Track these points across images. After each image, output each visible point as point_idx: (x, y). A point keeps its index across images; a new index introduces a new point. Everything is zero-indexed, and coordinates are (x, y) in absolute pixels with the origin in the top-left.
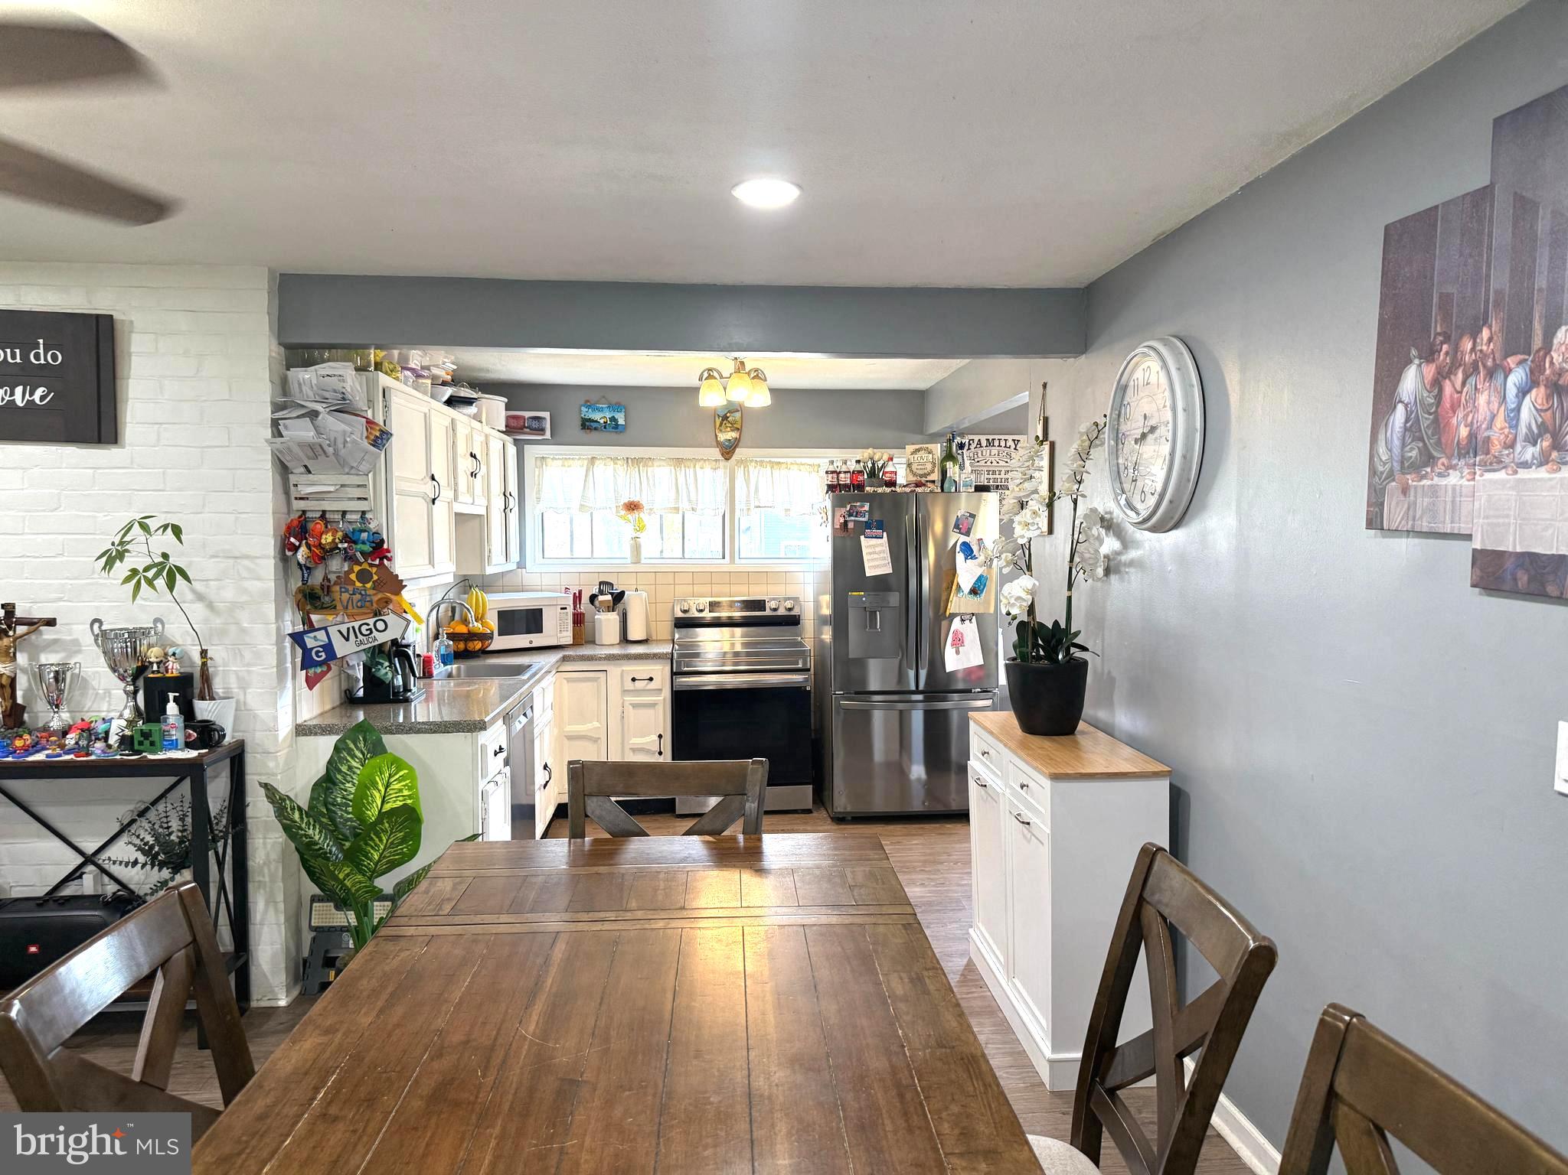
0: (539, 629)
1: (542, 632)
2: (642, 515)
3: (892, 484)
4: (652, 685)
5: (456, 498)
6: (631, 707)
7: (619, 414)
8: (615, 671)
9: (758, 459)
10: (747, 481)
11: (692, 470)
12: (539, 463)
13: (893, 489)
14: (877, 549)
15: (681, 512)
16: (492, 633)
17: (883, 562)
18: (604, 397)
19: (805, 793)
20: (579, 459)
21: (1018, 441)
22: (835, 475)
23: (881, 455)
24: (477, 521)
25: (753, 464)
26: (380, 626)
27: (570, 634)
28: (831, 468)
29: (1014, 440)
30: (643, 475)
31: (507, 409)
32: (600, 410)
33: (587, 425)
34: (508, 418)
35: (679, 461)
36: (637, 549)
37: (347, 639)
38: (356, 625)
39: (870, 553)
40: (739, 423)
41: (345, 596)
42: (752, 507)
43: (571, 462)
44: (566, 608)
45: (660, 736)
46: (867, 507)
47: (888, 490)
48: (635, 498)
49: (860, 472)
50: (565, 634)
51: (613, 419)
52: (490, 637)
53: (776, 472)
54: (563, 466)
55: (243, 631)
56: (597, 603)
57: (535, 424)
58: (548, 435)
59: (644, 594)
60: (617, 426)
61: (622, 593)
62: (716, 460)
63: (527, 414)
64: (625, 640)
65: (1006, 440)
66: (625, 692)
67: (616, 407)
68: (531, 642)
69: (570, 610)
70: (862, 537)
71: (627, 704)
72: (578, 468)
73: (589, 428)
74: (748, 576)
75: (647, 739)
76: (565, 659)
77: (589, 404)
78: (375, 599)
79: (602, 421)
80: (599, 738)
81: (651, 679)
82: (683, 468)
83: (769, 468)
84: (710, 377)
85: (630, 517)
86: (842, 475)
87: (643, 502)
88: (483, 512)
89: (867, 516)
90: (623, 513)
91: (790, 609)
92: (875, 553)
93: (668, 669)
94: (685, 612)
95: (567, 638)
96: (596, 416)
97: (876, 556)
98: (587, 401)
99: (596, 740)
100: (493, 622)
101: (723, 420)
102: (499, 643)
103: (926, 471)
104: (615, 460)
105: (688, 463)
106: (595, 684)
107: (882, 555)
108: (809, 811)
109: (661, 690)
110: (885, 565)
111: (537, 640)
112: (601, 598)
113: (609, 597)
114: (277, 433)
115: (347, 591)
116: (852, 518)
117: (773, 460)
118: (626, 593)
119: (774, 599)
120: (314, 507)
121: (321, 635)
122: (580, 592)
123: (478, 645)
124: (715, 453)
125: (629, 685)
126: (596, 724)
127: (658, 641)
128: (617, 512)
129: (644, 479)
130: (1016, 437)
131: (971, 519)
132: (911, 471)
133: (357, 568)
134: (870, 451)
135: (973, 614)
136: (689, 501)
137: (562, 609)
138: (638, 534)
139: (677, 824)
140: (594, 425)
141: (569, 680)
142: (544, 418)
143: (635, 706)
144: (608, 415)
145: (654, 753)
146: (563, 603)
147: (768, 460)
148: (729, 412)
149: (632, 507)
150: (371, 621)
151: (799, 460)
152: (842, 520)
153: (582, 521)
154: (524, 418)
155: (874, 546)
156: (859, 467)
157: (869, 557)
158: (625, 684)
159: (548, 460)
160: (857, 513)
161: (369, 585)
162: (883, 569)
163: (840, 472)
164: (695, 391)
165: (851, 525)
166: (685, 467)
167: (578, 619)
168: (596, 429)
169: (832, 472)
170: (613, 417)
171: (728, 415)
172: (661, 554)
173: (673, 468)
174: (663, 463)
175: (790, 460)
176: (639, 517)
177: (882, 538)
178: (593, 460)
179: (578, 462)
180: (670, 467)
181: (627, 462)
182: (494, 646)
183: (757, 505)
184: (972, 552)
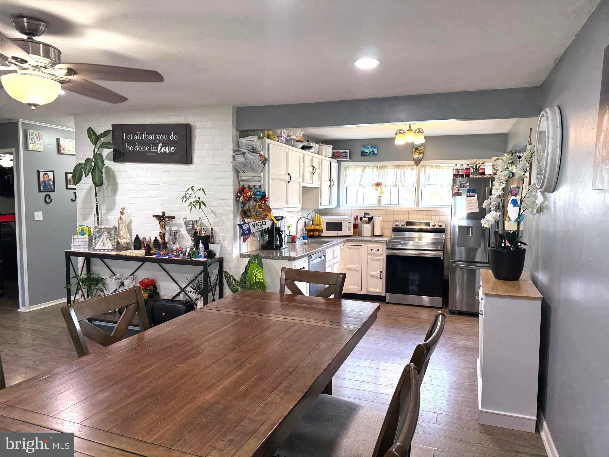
0: (340, 229)
3: (483, 174)
4: (379, 252)
5: (303, 181)
7: (375, 149)
8: (366, 246)
9: (430, 165)
10: (425, 173)
11: (403, 170)
12: (346, 169)
13: (483, 176)
14: (472, 202)
15: (397, 187)
16: (323, 230)
17: (474, 207)
18: (370, 143)
19: (439, 301)
22: (457, 171)
23: (479, 162)
24: (317, 190)
25: (428, 167)
26: (264, 223)
27: (352, 231)
28: (456, 168)
30: (383, 172)
31: (333, 149)
32: (368, 148)
33: (363, 154)
34: (333, 153)
35: (398, 167)
36: (380, 201)
37: (254, 227)
38: (257, 222)
39: (469, 203)
40: (423, 150)
41: (254, 213)
42: (427, 184)
43: (357, 168)
44: (351, 222)
45: (381, 272)
46: (468, 184)
47: (480, 176)
48: (380, 182)
49: (469, 169)
50: (350, 231)
51: (373, 151)
52: (322, 231)
53: (438, 170)
54: (354, 169)
55: (224, 223)
56: (362, 221)
57: (344, 155)
58: (348, 158)
59: (381, 218)
60: (374, 154)
61: (372, 217)
62: (413, 166)
63: (341, 151)
64: (373, 235)
66: (369, 254)
67: (374, 147)
68: (337, 234)
69: (353, 223)
71: (369, 259)
72: (359, 171)
74: (425, 212)
75: (376, 273)
76: (347, 241)
77: (364, 146)
78: (263, 214)
79: (368, 152)
81: (378, 250)
82: (399, 169)
83: (435, 168)
84: (400, 133)
85: (377, 188)
86: (460, 171)
87: (383, 183)
88: (319, 186)
90: (375, 187)
91: (440, 226)
92: (471, 203)
93: (385, 246)
94: (396, 225)
95: (350, 233)
96: (367, 150)
97: (471, 204)
99: (358, 271)
100: (324, 226)
101: (416, 150)
102: (325, 233)
104: (373, 167)
105: (402, 167)
106: (358, 250)
107: (474, 204)
108: (441, 308)
109: (382, 254)
110: (475, 208)
111: (340, 233)
112: (364, 219)
113: (367, 219)
114: (234, 160)
115: (255, 211)
116: (461, 188)
117: (436, 165)
118: (374, 217)
119: (434, 222)
120: (246, 184)
121: (247, 225)
122: (357, 216)
123: (317, 234)
124: (412, 163)
125: (370, 252)
126: (358, 265)
127: (386, 236)
128: (373, 186)
129: (384, 174)
131: (518, 189)
132: (494, 168)
133: (258, 204)
134: (475, 160)
136: (401, 182)
137: (349, 222)
138: (380, 195)
139: (386, 306)
140: (366, 154)
141: (348, 248)
142: (347, 152)
143: (372, 260)
144: (371, 150)
145: (378, 278)
146: (350, 220)
147: (435, 165)
149: (378, 185)
150: (261, 221)
151: (448, 165)
152: (457, 189)
153: (361, 190)
155: (471, 200)
156: (468, 167)
157: (469, 205)
158: (369, 251)
159: (349, 168)
160: (464, 186)
161: (261, 210)
162: (474, 210)
163: (459, 169)
164: (394, 139)
167: (355, 226)
168: (366, 155)
170: (373, 150)
171: (418, 147)
172: (390, 203)
173: (395, 169)
174: (391, 168)
175: (444, 165)
176: (381, 189)
177: (475, 197)
178: (365, 167)
179: (359, 168)
180: (394, 168)
181: (378, 168)
182: (323, 235)
183: (429, 183)
184: (518, 203)
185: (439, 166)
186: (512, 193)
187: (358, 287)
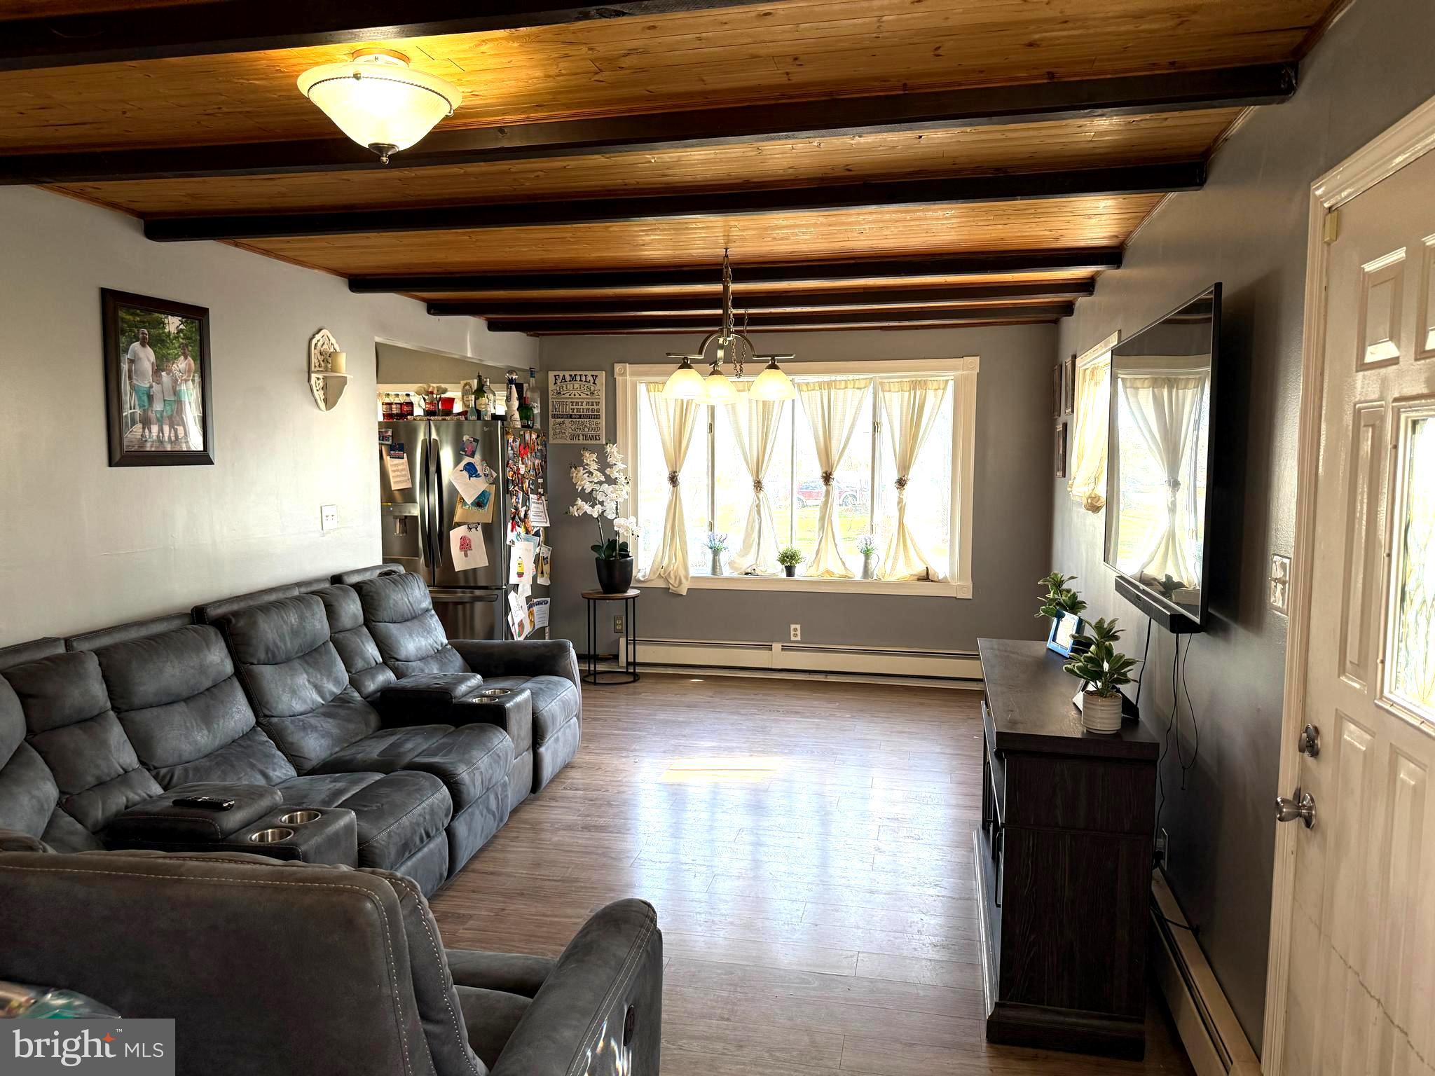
14: (400, 467)
17: (404, 478)
22: (388, 406)
29: (593, 376)
39: (394, 471)
49: (410, 404)
65: (586, 376)
89: (390, 441)
92: (398, 471)
97: (398, 473)
107: (403, 473)
110: (403, 481)
130: (595, 373)
131: (475, 444)
135: (479, 524)
155: (396, 465)
156: (407, 400)
157: (394, 474)
162: (405, 484)
169: (387, 404)
177: (404, 458)
184: (477, 471)
186: (465, 452)
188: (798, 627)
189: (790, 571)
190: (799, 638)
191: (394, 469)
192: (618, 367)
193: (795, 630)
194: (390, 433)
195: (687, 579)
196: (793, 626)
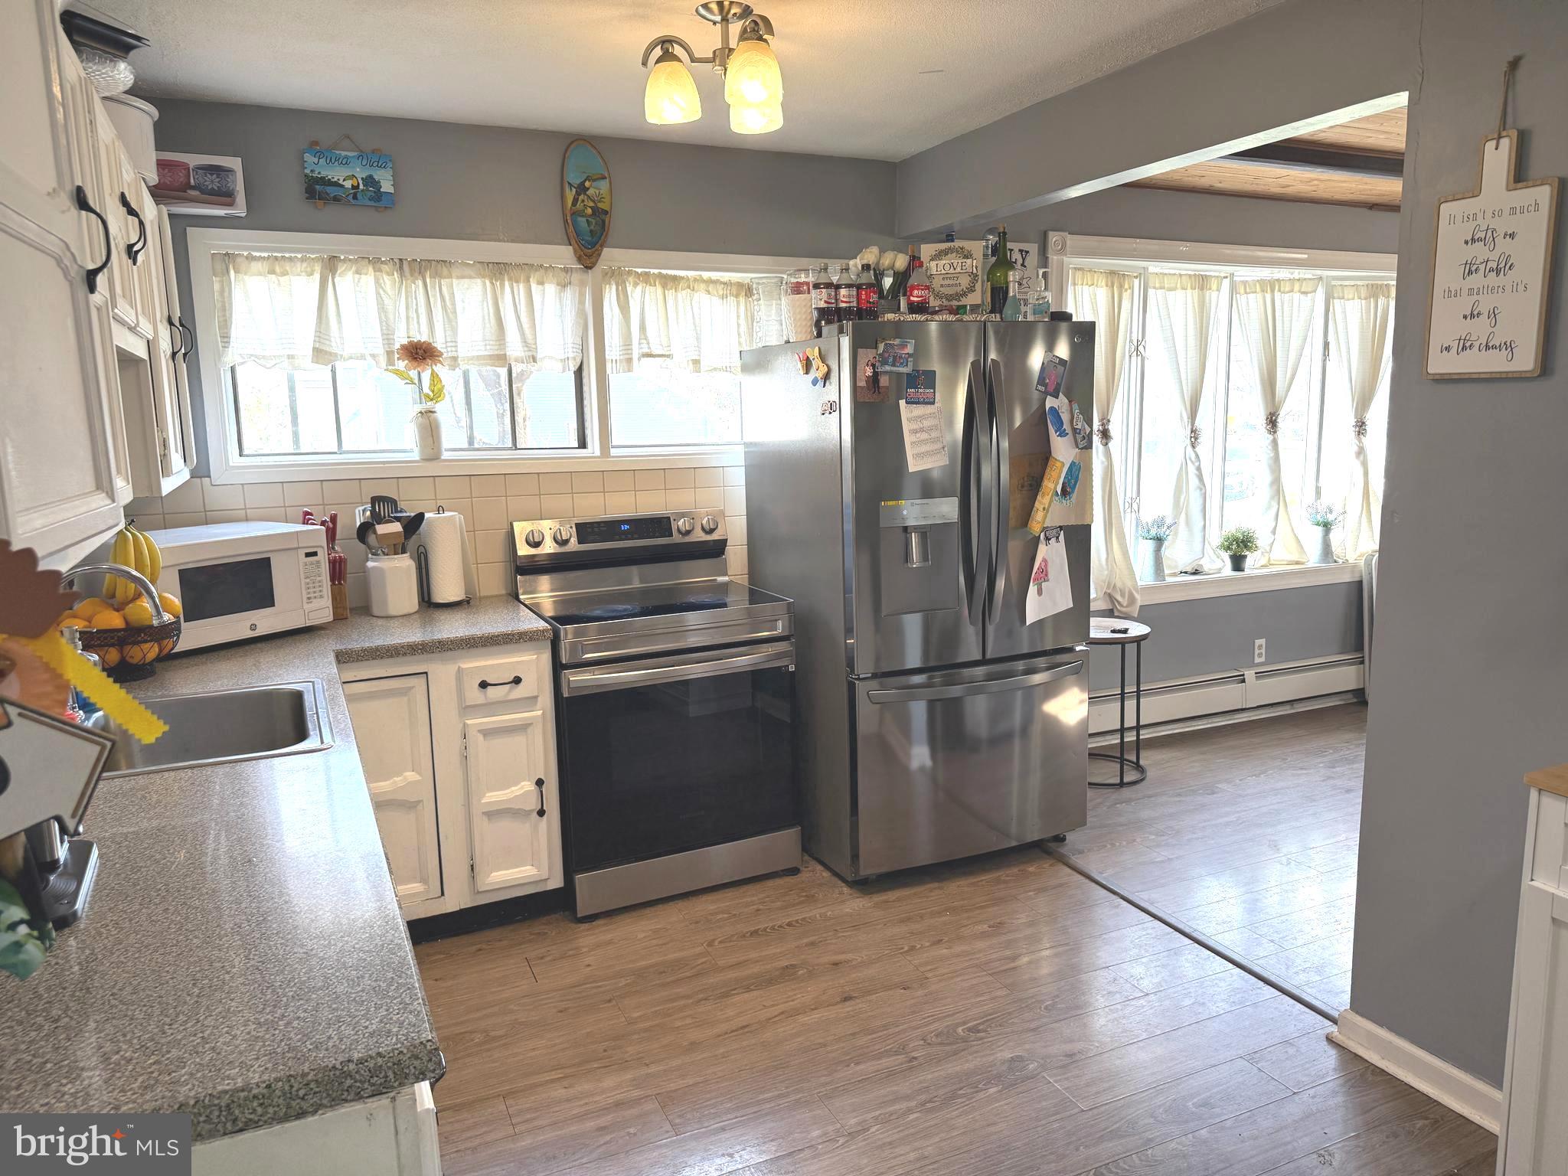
0: (266, 599)
1: (273, 605)
2: (438, 368)
3: (922, 308)
4: (520, 692)
6: (481, 737)
7: (382, 172)
8: (443, 672)
9: (639, 270)
10: (624, 308)
11: (521, 286)
12: (219, 266)
14: (926, 423)
15: (504, 365)
16: (175, 619)
17: (933, 447)
18: (349, 136)
20: (303, 260)
21: (1027, 252)
22: (831, 292)
25: (631, 279)
27: (326, 602)
28: (823, 279)
29: (1021, 251)
30: (434, 295)
32: (345, 162)
33: (317, 190)
34: (160, 164)
35: (497, 270)
36: (429, 428)
39: (915, 432)
40: (607, 200)
42: (635, 356)
43: (288, 266)
44: (315, 554)
45: (540, 783)
48: (423, 337)
49: (875, 288)
50: (316, 604)
51: (370, 181)
52: (172, 626)
53: (670, 294)
54: (272, 272)
56: (372, 539)
57: (211, 181)
58: (240, 210)
59: (459, 517)
60: (378, 196)
61: (420, 517)
62: (566, 270)
63: (193, 160)
64: (428, 603)
66: (467, 709)
67: (375, 157)
68: (253, 627)
69: (323, 557)
70: (902, 403)
71: (472, 734)
72: (302, 280)
73: (323, 198)
75: (516, 791)
77: (313, 146)
79: (348, 184)
80: (419, 802)
81: (517, 681)
82: (506, 283)
83: (658, 285)
84: (667, 55)
85: (413, 374)
86: (843, 292)
87: (439, 345)
88: (144, 353)
89: (910, 364)
90: (401, 365)
91: (711, 531)
92: (922, 430)
93: (546, 657)
94: (533, 544)
95: (321, 610)
96: (337, 174)
97: (924, 436)
98: (316, 143)
99: (411, 806)
101: (578, 194)
102: (197, 634)
103: (959, 289)
104: (376, 262)
105: (517, 273)
106: (405, 699)
107: (933, 434)
108: (794, 871)
109: (536, 697)
110: (936, 452)
111: (264, 621)
112: (382, 529)
113: (397, 527)
116: (888, 368)
117: (664, 272)
118: (427, 515)
119: (683, 515)
122: (334, 519)
123: (151, 651)
124: (565, 253)
125: (475, 695)
126: (411, 776)
127: (485, 599)
128: (391, 362)
129: (436, 301)
130: (1025, 246)
131: (1061, 370)
135: (1061, 528)
136: (521, 343)
137: (308, 555)
138: (433, 406)
140: (332, 191)
142: (230, 171)
143: (488, 733)
144: (361, 173)
145: (528, 813)
146: (309, 544)
147: (656, 271)
148: (588, 178)
149: (420, 353)
151: (706, 275)
152: (869, 372)
153: (315, 381)
154: (184, 166)
155: (921, 418)
156: (869, 279)
157: (914, 438)
158: (468, 694)
159: (239, 260)
160: (895, 358)
162: (934, 458)
163: (838, 287)
165: (884, 381)
166: (510, 279)
167: (337, 569)
168: (336, 199)
169: (829, 286)
170: (371, 177)
171: (587, 184)
172: (471, 441)
173: (488, 282)
174: (468, 271)
175: (691, 274)
176: (434, 375)
177: (933, 403)
178: (331, 264)
179: (299, 267)
180: (483, 277)
181: (401, 268)
182: (184, 644)
183: (646, 350)
184: (1062, 423)
185: (675, 278)
186: (1046, 385)
187: (424, 880)
188: (1262, 641)
189: (1238, 563)
190: (1263, 659)
191: (915, 426)
192: (1054, 237)
193: (1260, 647)
194: (910, 349)
195: (1137, 592)
196: (1258, 642)
